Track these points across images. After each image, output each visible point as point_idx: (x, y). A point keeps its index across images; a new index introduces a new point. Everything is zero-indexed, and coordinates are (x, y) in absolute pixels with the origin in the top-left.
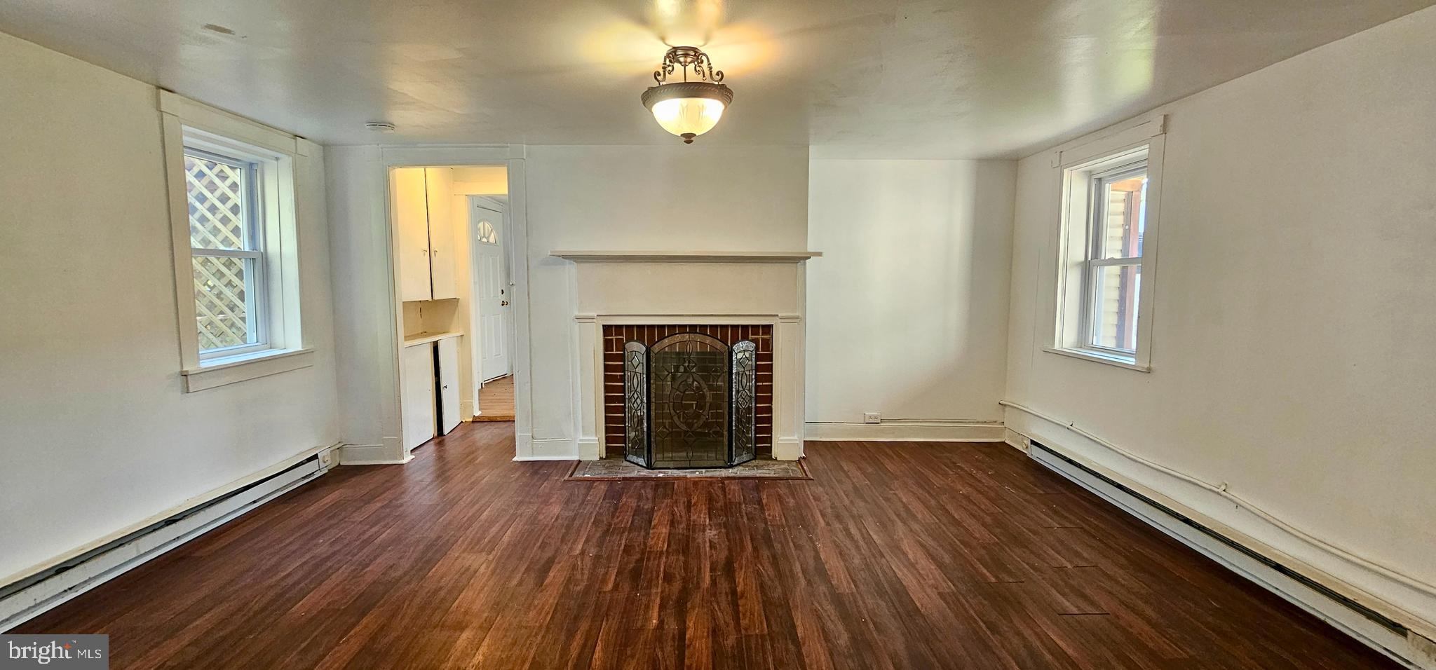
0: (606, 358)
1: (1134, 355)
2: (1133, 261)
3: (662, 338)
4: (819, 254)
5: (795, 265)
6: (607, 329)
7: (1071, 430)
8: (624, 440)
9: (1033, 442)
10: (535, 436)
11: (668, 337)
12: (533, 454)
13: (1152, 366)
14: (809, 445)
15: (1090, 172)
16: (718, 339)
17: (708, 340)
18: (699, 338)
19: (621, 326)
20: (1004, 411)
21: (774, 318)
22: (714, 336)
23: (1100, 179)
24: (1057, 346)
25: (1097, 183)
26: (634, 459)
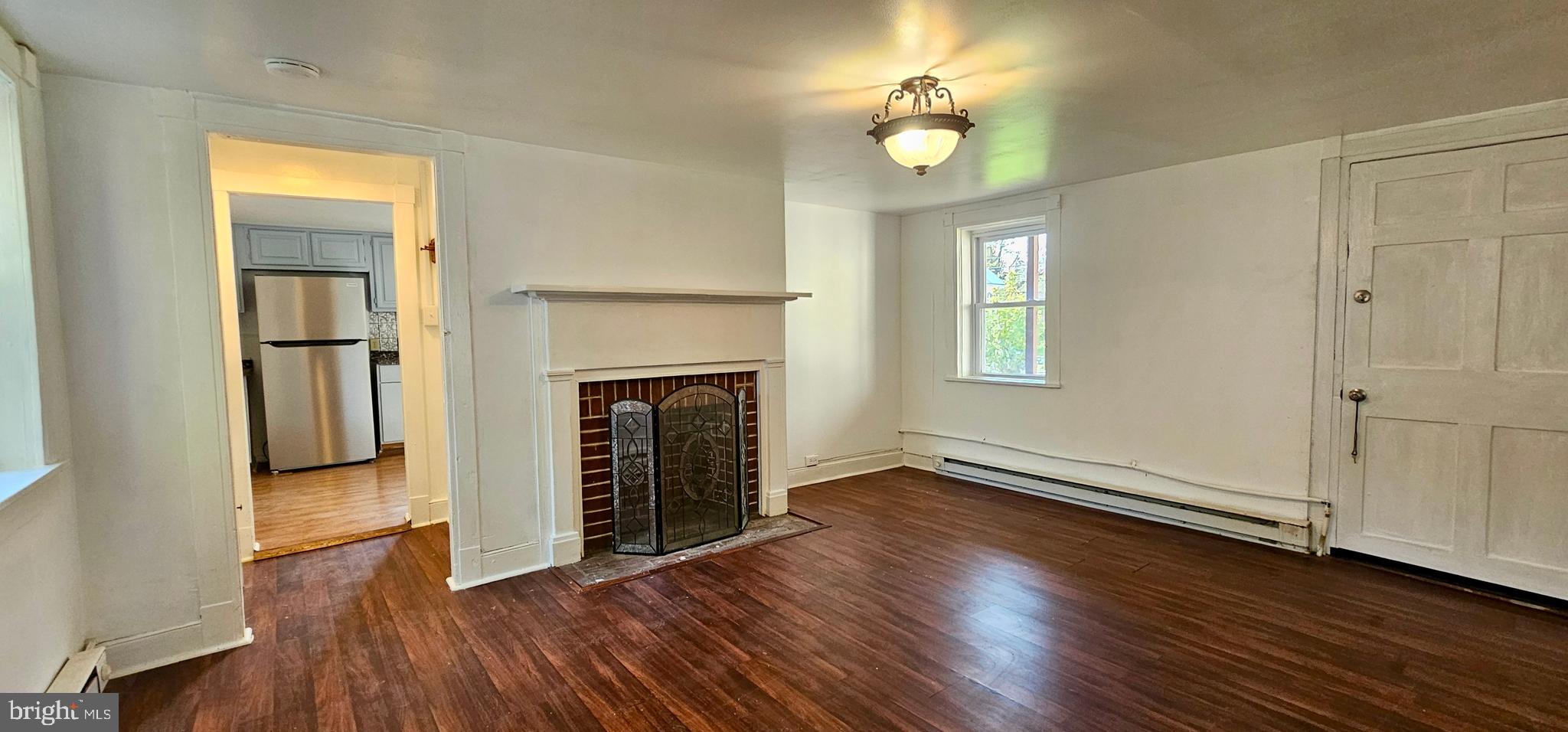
0: (584, 425)
1: (1045, 378)
2: (1039, 303)
3: (669, 393)
4: (810, 295)
5: (779, 306)
6: (583, 386)
7: (985, 443)
8: (611, 527)
9: (947, 460)
10: (486, 548)
11: (676, 391)
12: (482, 575)
13: (1062, 383)
14: (793, 494)
15: (971, 232)
16: (725, 389)
17: (716, 391)
18: (707, 389)
19: (598, 383)
20: (902, 438)
21: (762, 363)
22: (721, 386)
23: (978, 239)
24: (959, 376)
25: (977, 242)
26: (628, 547)
